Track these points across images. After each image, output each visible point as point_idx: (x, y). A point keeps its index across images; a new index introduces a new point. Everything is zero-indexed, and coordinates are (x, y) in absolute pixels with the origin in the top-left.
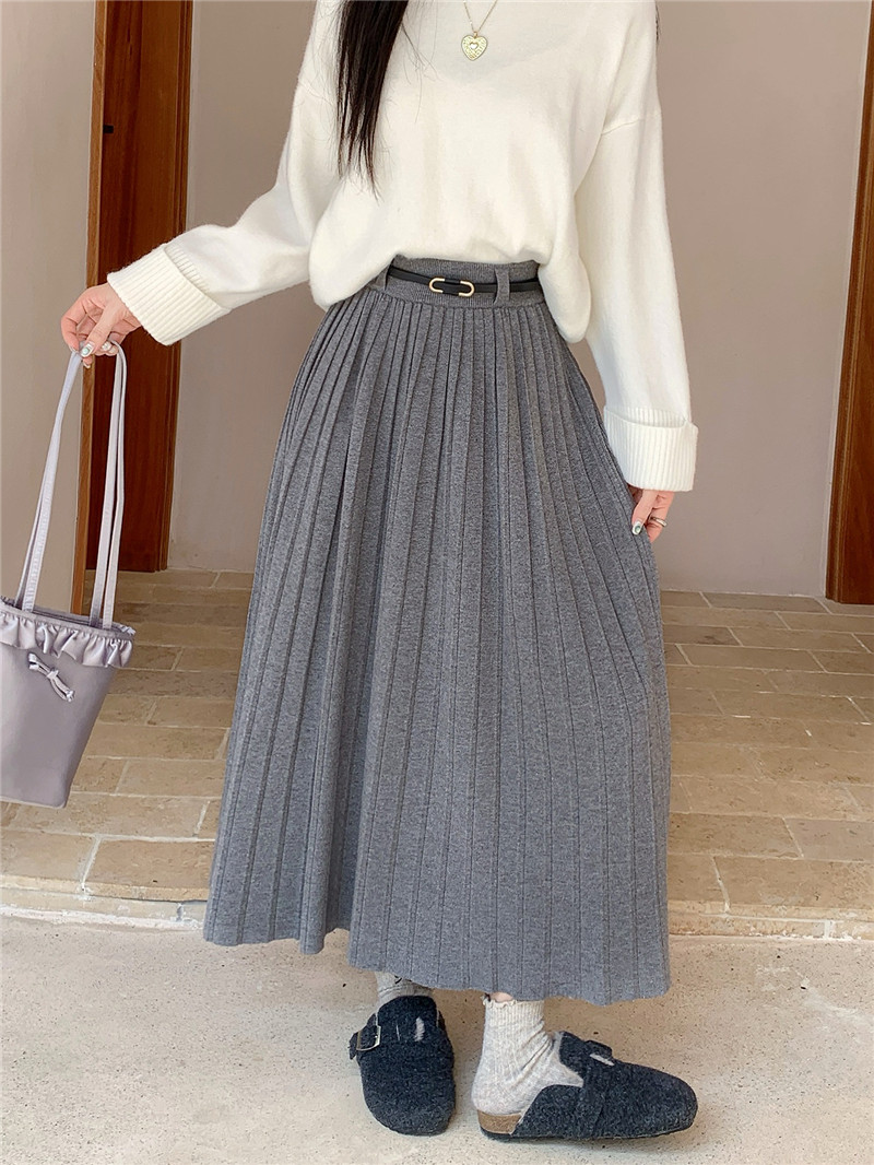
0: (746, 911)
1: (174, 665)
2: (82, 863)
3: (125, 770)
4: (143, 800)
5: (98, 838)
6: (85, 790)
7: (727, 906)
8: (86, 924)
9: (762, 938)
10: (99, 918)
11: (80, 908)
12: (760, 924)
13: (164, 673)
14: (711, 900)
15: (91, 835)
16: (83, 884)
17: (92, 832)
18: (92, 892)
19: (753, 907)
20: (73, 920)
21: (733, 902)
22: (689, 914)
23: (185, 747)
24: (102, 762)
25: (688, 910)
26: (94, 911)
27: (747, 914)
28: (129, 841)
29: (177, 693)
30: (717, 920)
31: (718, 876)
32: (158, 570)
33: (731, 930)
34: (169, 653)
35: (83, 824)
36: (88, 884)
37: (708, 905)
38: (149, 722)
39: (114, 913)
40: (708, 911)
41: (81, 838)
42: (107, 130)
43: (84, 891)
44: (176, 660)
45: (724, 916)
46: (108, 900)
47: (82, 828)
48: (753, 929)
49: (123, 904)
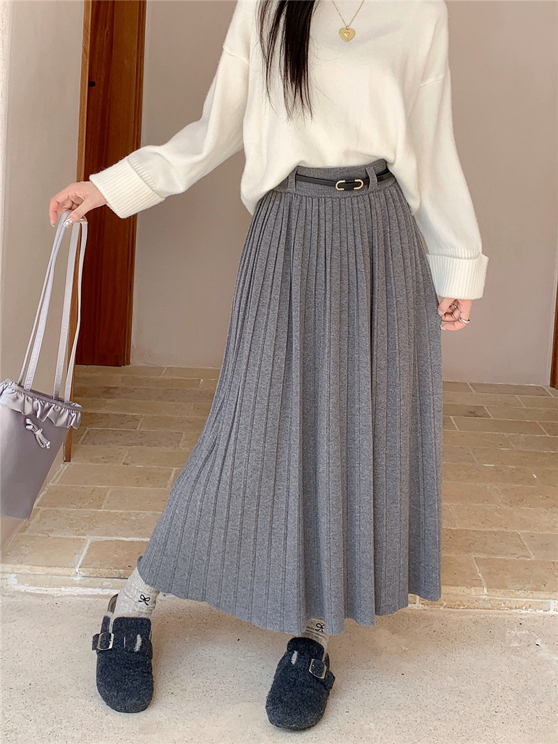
0: (498, 594)
1: (139, 427)
2: (77, 556)
3: (108, 494)
4: (121, 514)
5: (89, 539)
6: (80, 508)
7: (485, 590)
8: (79, 596)
9: (510, 611)
10: (89, 591)
11: (75, 585)
12: (507, 602)
13: (130, 432)
14: (475, 586)
15: (84, 537)
16: (77, 570)
17: (84, 535)
18: (84, 574)
19: (502, 591)
20: (70, 593)
21: (489, 587)
22: (461, 595)
23: (148, 479)
24: (92, 489)
25: (460, 593)
26: (86, 586)
27: (498, 596)
28: (112, 541)
29: (142, 444)
30: (479, 599)
31: (478, 571)
32: (124, 365)
33: (489, 605)
34: (136, 419)
35: (78, 530)
36: (80, 569)
37: (473, 589)
38: (124, 464)
39: (100, 587)
40: (473, 593)
41: (77, 539)
42: (91, 84)
43: (77, 573)
44: (140, 424)
45: (484, 597)
46: (96, 579)
47: (77, 533)
48: (503, 605)
49: (106, 581)
